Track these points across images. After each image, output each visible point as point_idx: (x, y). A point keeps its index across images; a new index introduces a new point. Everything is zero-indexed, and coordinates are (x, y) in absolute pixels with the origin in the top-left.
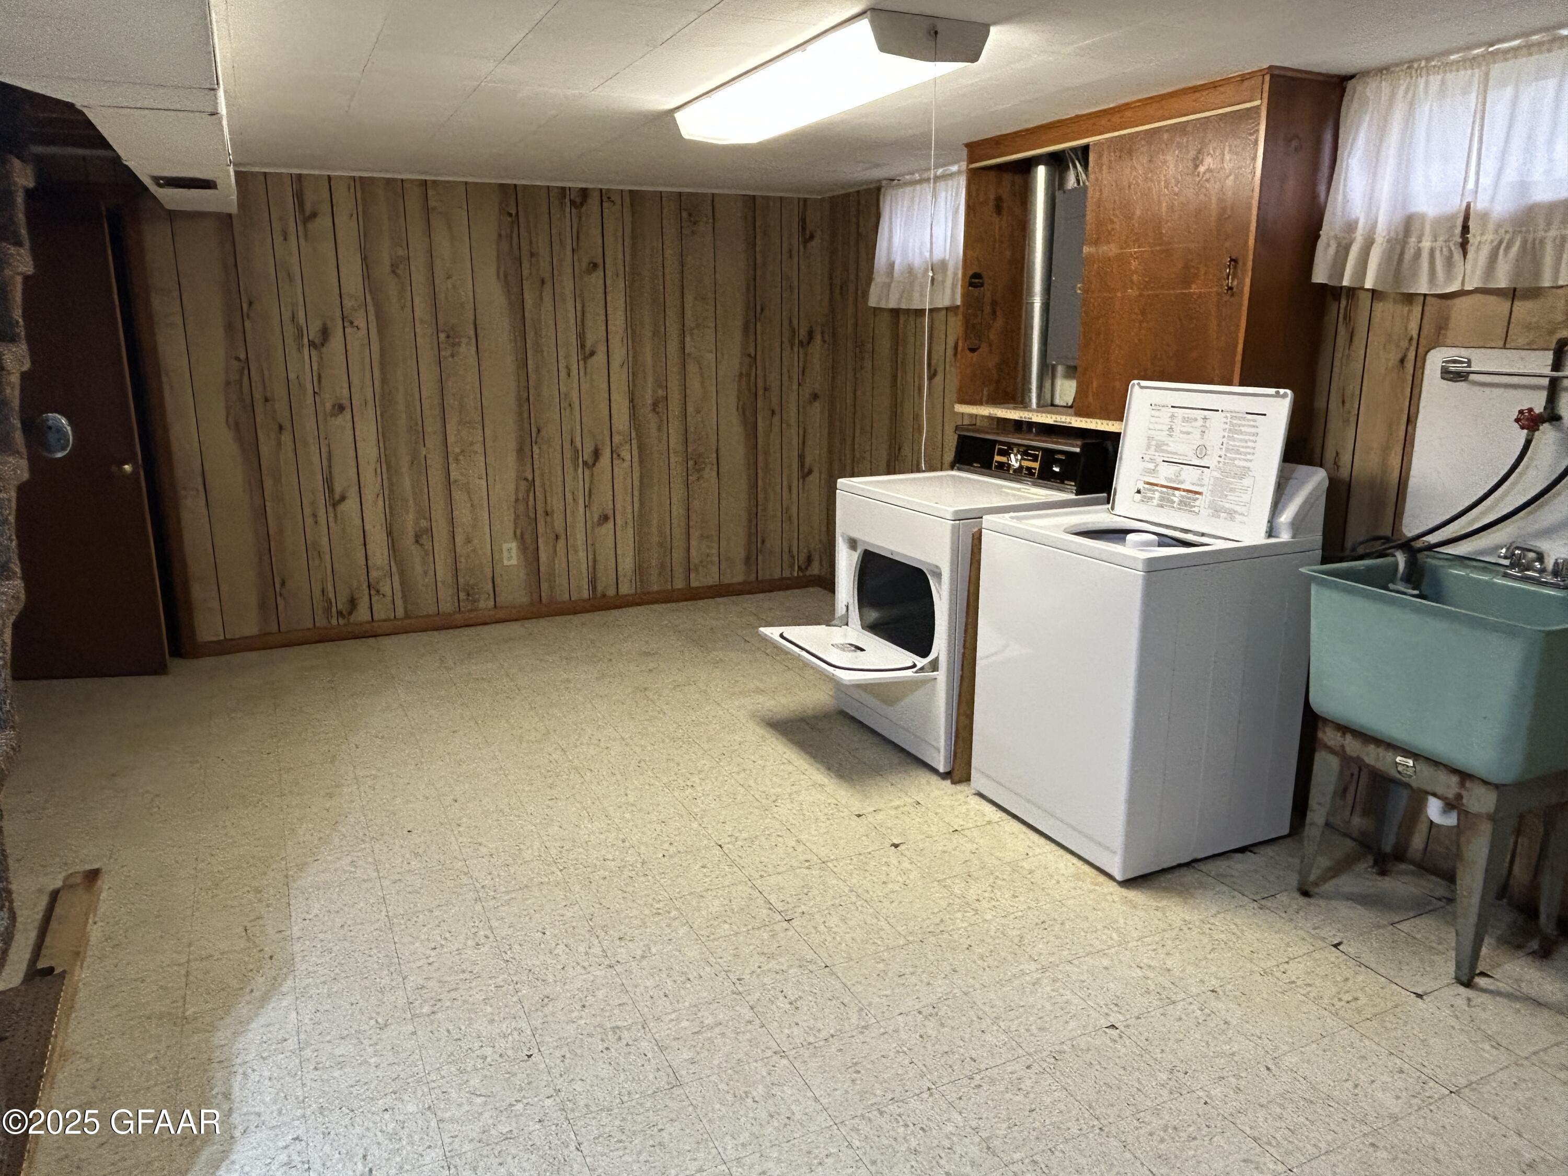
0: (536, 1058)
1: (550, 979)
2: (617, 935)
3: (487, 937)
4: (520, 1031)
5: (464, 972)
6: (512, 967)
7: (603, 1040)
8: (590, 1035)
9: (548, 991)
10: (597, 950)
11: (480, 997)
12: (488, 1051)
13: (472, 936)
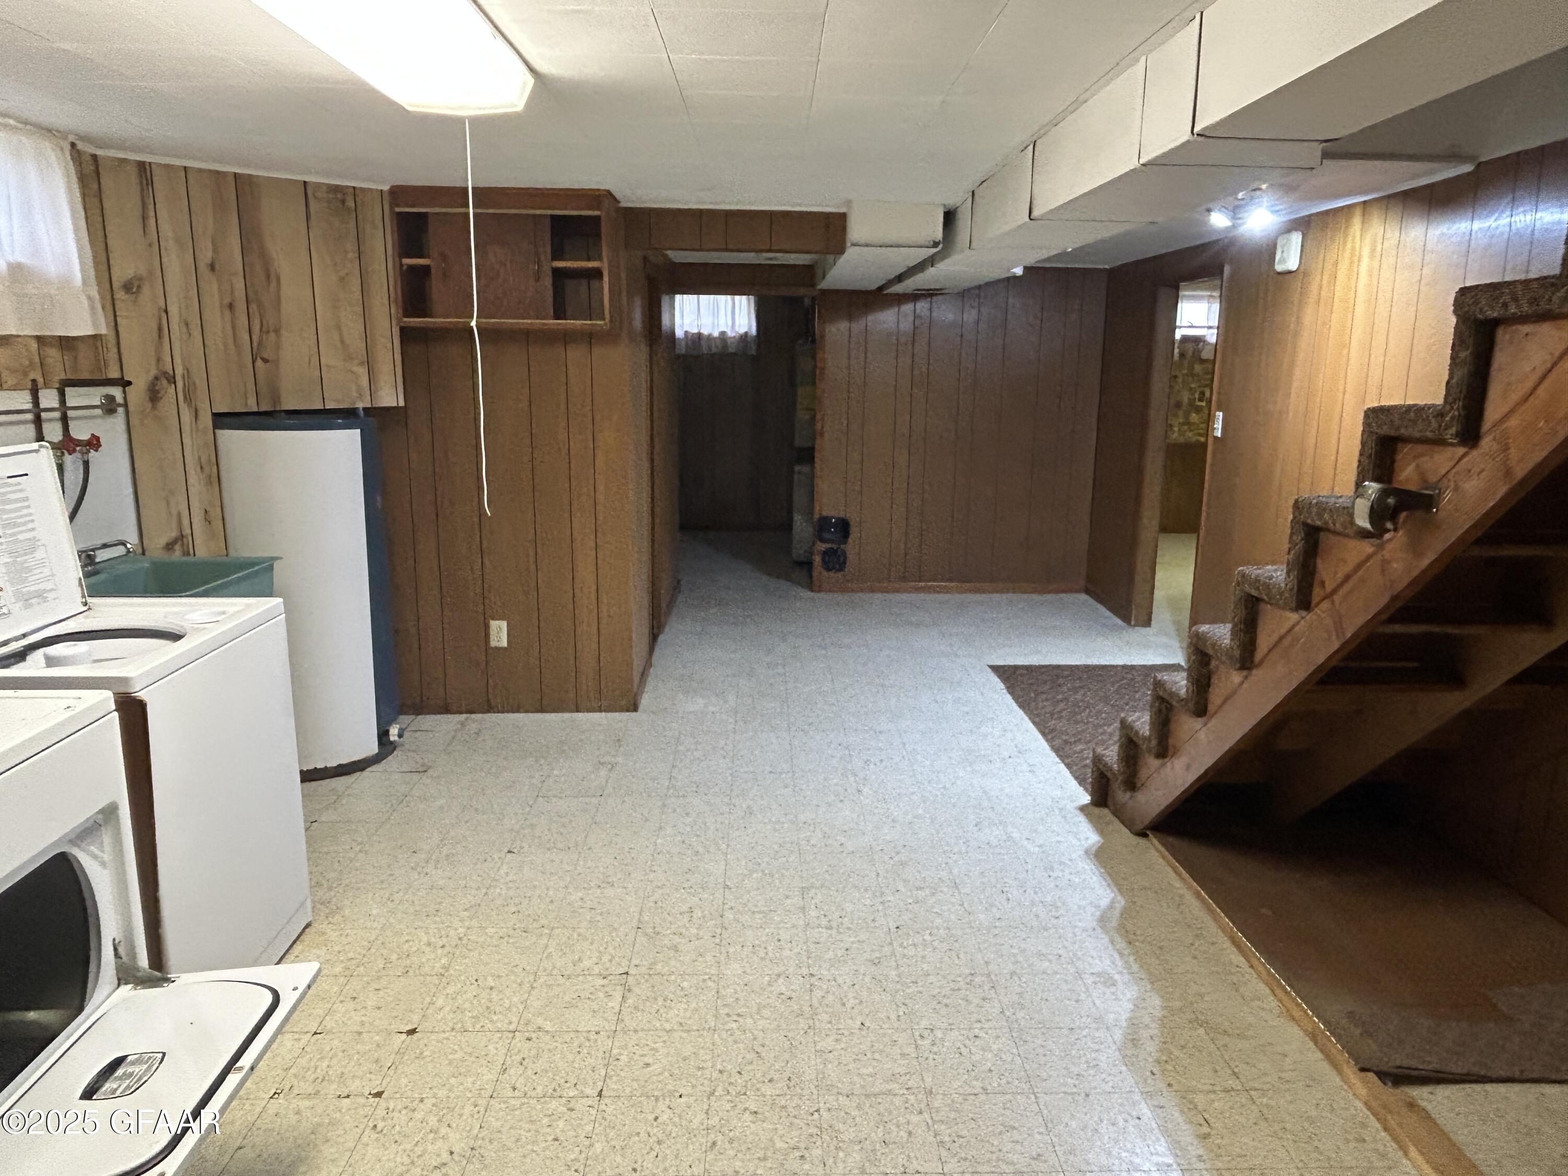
0: (893, 926)
1: (867, 979)
2: (792, 1003)
3: (922, 1037)
4: (901, 945)
5: (947, 1006)
6: (899, 998)
7: (842, 924)
8: (849, 928)
9: (873, 969)
10: (818, 994)
11: (931, 979)
12: (927, 937)
13: (937, 1042)
